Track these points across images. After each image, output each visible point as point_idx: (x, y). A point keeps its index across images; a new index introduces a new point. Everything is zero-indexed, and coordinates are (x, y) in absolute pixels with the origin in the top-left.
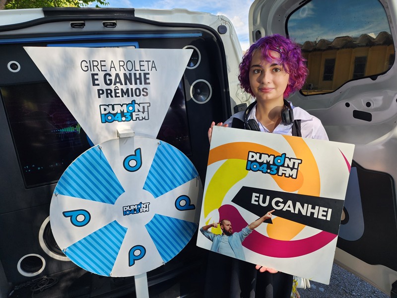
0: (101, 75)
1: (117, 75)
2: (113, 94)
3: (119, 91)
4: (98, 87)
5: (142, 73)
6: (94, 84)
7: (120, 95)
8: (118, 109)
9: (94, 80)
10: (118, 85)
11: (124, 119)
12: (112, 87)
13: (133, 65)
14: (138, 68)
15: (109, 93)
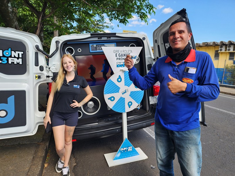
0: (118, 54)
1: (122, 54)
2: (120, 59)
3: (122, 58)
4: (117, 57)
5: (128, 53)
6: (116, 56)
7: (122, 59)
8: (121, 64)
9: (116, 55)
10: (122, 57)
11: (122, 66)
12: (120, 57)
13: (126, 51)
14: (127, 52)
15: (119, 59)
